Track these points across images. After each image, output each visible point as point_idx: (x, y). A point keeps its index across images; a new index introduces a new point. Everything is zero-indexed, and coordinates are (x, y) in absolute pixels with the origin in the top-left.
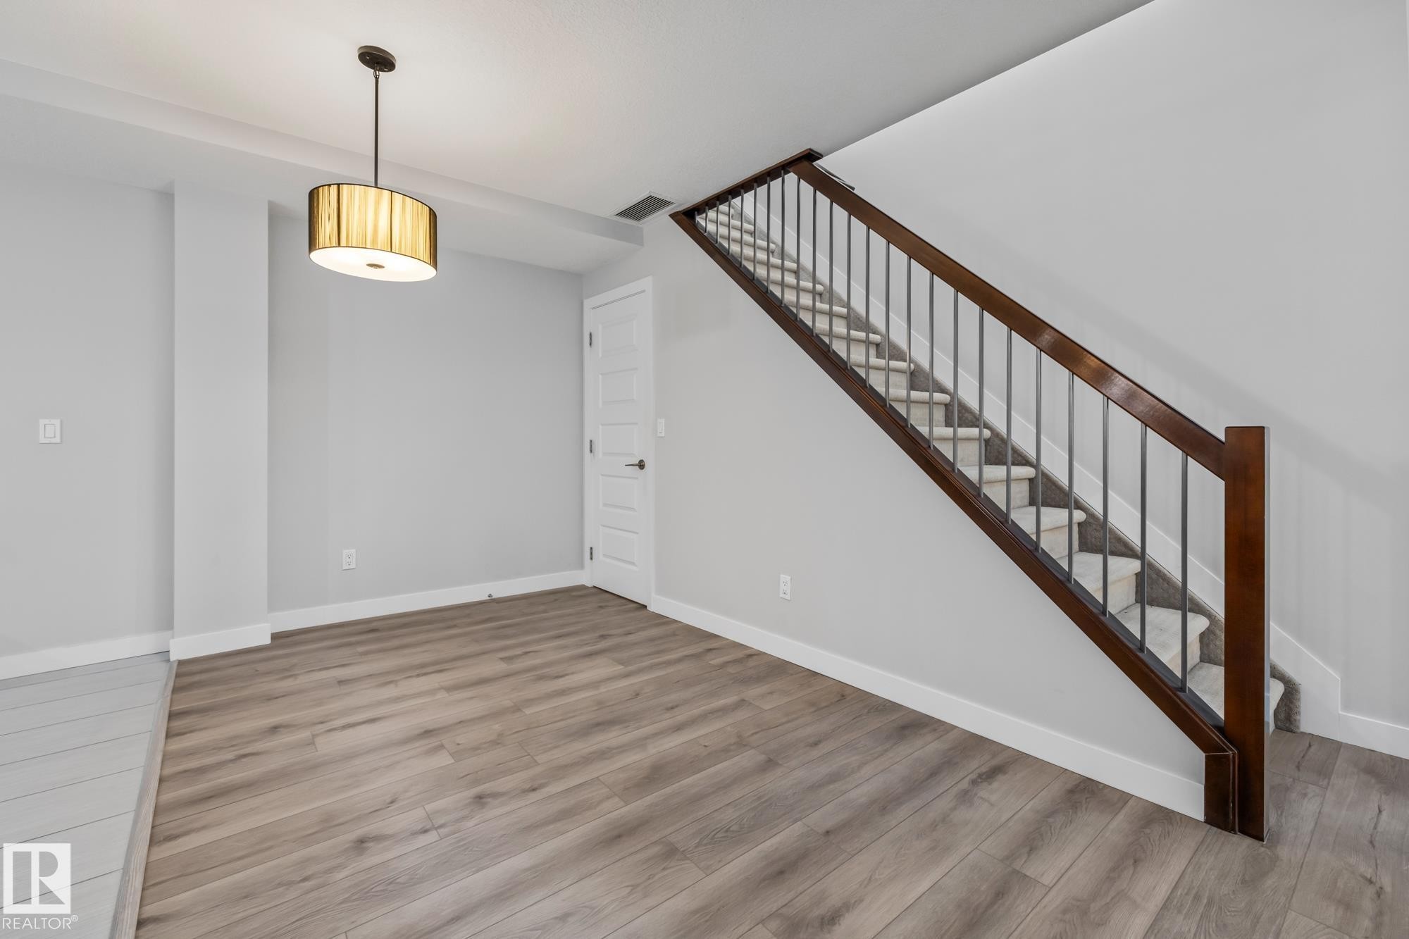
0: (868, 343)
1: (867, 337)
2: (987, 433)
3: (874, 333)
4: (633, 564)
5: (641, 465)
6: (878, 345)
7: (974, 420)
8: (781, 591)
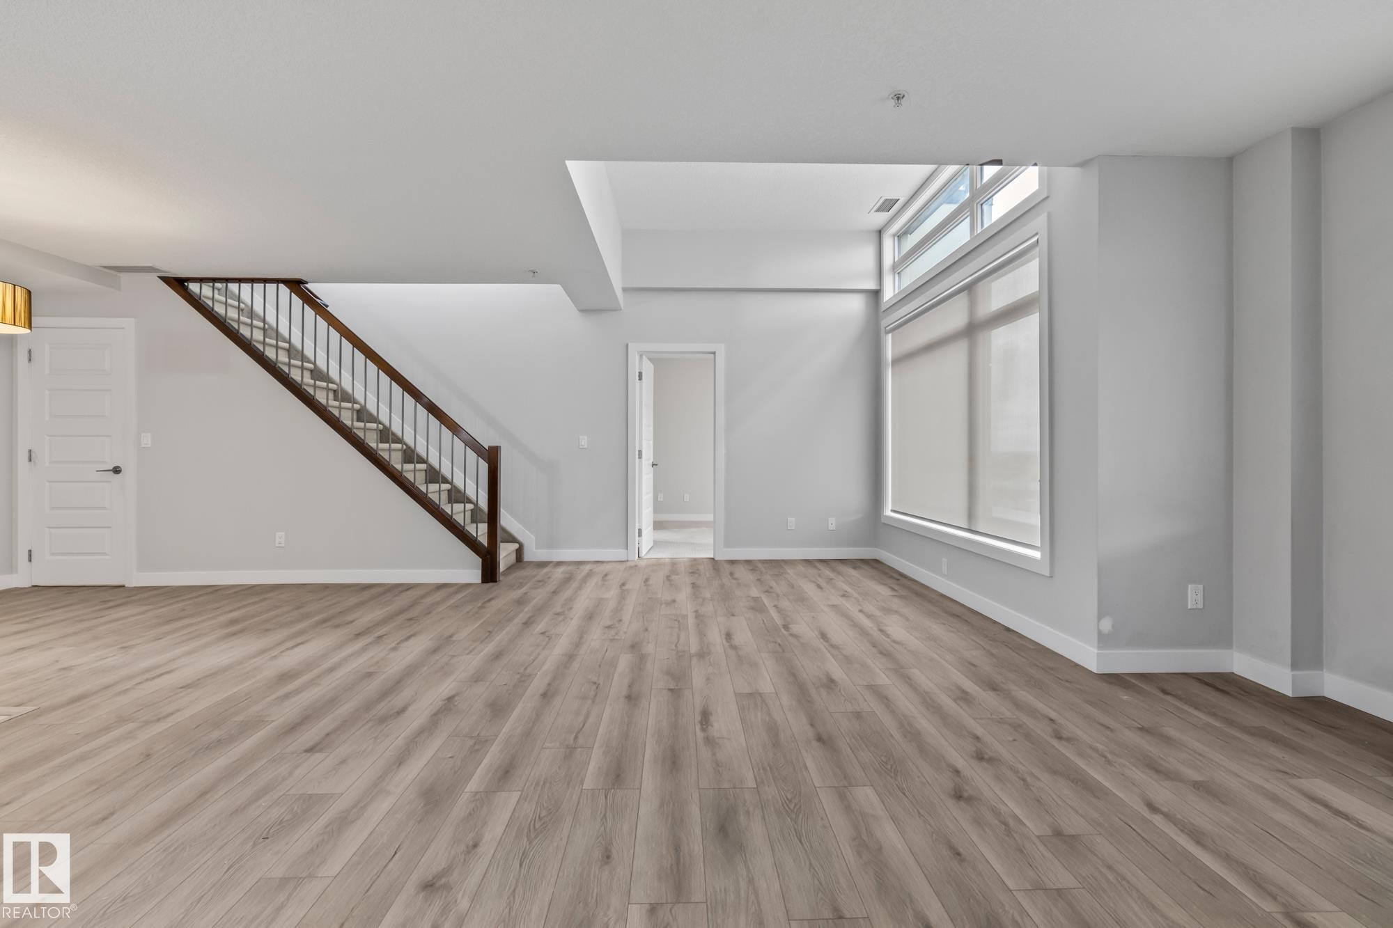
0: (328, 389)
1: (328, 385)
2: (381, 427)
3: (332, 383)
4: (105, 554)
5: (117, 470)
6: (335, 391)
7: (374, 419)
8: (277, 542)
